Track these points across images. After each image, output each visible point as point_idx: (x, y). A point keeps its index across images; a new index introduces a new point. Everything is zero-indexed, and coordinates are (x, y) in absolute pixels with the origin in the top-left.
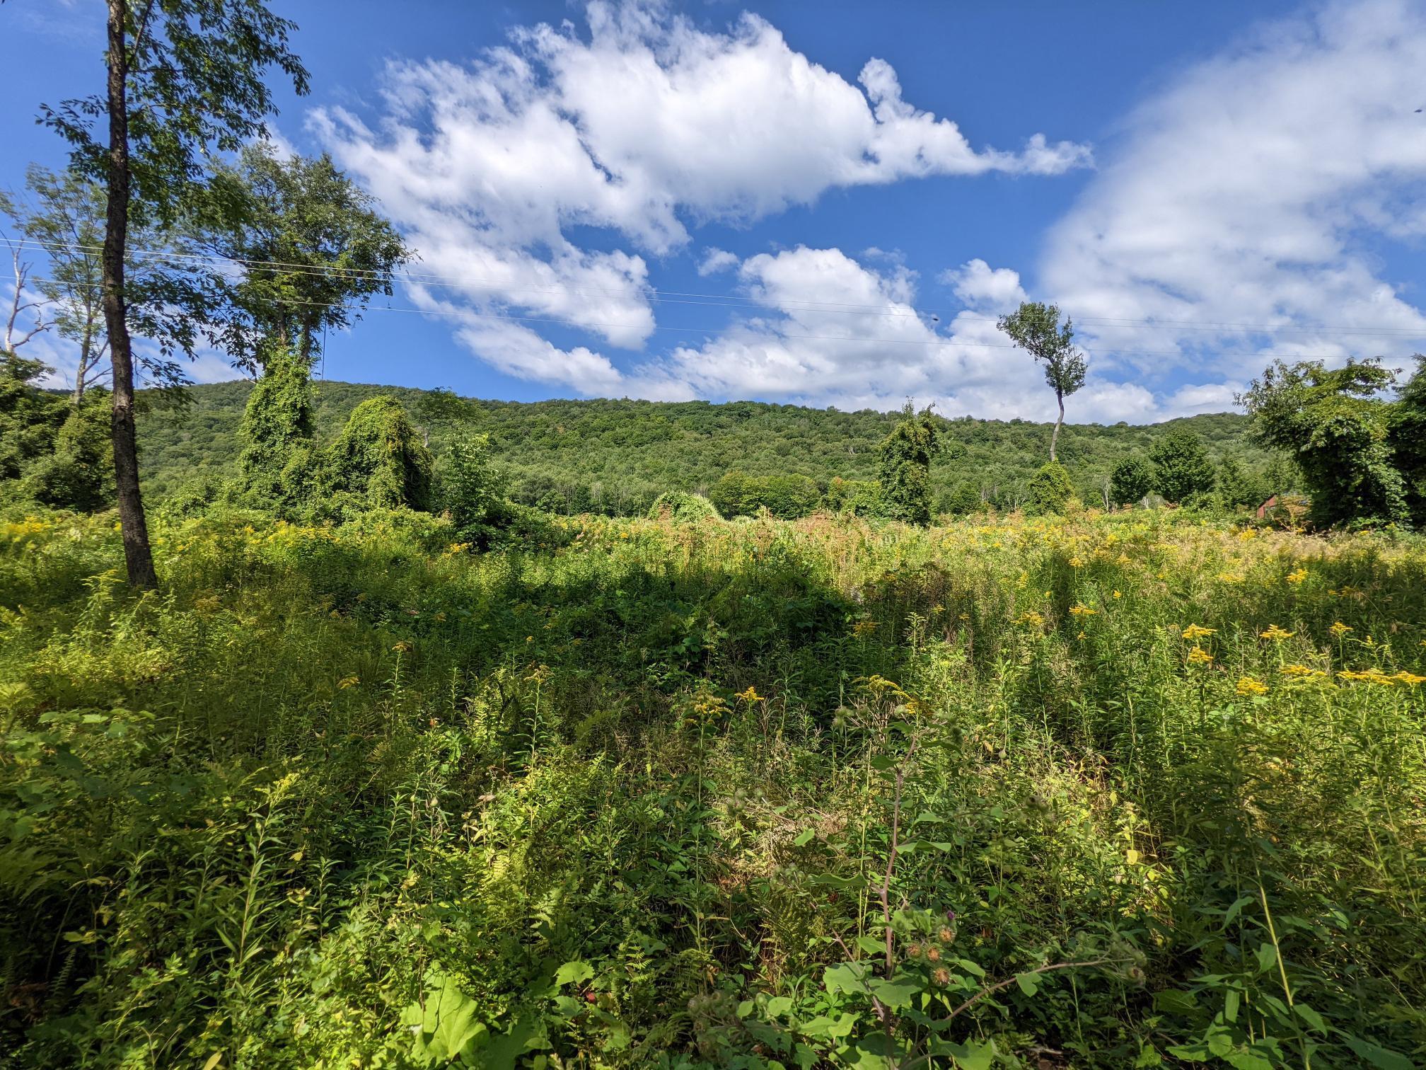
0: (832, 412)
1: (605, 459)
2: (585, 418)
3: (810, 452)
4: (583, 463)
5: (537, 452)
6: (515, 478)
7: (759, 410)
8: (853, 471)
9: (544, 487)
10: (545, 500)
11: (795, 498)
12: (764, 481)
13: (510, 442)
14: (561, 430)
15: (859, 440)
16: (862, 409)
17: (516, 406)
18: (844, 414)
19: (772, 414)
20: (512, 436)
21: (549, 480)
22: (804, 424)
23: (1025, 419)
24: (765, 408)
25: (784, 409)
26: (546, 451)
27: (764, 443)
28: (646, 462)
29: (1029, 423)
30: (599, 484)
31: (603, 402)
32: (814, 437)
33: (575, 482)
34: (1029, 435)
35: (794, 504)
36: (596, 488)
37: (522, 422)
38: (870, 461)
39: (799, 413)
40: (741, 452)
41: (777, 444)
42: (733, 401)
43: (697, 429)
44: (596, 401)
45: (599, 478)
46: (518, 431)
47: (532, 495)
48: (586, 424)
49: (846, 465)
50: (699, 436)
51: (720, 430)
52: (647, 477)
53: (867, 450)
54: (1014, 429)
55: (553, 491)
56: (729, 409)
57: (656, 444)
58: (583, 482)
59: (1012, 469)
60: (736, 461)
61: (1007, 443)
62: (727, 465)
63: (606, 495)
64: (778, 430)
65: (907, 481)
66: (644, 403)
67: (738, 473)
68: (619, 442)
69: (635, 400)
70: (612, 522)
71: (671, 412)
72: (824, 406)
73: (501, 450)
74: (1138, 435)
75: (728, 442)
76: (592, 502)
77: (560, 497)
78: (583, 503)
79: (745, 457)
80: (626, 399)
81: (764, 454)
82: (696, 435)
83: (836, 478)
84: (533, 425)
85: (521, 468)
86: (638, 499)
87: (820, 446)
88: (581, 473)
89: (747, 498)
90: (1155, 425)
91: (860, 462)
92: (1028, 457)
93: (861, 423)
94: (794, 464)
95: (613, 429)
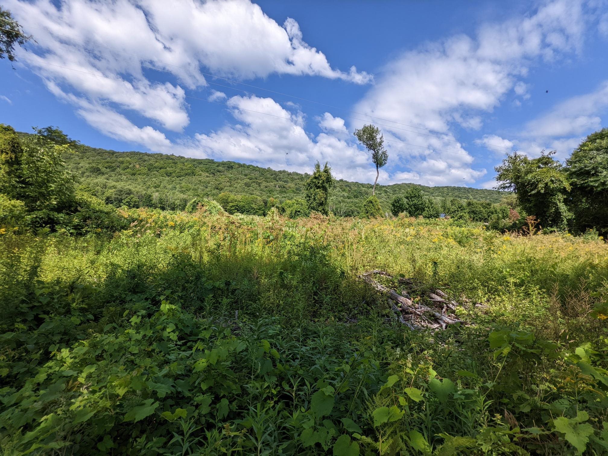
0: (269, 170)
1: (161, 182)
2: (151, 162)
3: (260, 186)
4: (149, 183)
5: (124, 176)
6: (110, 188)
7: (237, 166)
8: (278, 195)
9: (126, 194)
10: (127, 200)
11: (253, 206)
12: (239, 197)
13: (108, 170)
14: (138, 166)
15: (281, 183)
16: (282, 170)
17: (113, 153)
18: (274, 171)
19: (243, 168)
20: (109, 167)
21: (130, 190)
22: (257, 174)
23: (345, 180)
24: (240, 165)
25: (248, 167)
26: (129, 176)
27: (239, 181)
28: (182, 185)
29: (346, 181)
30: (157, 194)
31: (161, 155)
32: (261, 180)
33: (144, 192)
34: (346, 186)
35: (253, 208)
36: (156, 196)
37: (116, 161)
38: (285, 192)
39: (255, 169)
40: (228, 184)
41: (245, 181)
42: (225, 161)
43: (208, 172)
44: (157, 154)
45: (157, 191)
46: (113, 165)
47: (120, 197)
48: (151, 165)
49: (275, 193)
50: (209, 175)
51: (219, 173)
52: (182, 192)
53: (284, 187)
54: (341, 183)
55: (132, 196)
56: (223, 164)
57: (187, 178)
58: (149, 192)
59: (340, 199)
60: (226, 188)
61: (338, 189)
62: (222, 189)
63: (161, 199)
64: (246, 175)
65: (316, 198)
66: (182, 157)
67: (227, 193)
68: (169, 174)
69: (177, 156)
70: (163, 213)
71: (195, 163)
72: (266, 167)
73: (103, 174)
74: (383, 189)
75: (223, 179)
76: (153, 202)
77: (135, 199)
78: (149, 203)
79: (230, 186)
80: (173, 155)
81: (240, 184)
82: (207, 174)
83: (271, 198)
84: (122, 162)
85: (114, 183)
86: (178, 202)
87: (264, 184)
88: (148, 188)
89: (231, 204)
90: (389, 186)
91: (281, 192)
92: (346, 194)
93: (281, 176)
94: (253, 191)
95: (166, 168)
